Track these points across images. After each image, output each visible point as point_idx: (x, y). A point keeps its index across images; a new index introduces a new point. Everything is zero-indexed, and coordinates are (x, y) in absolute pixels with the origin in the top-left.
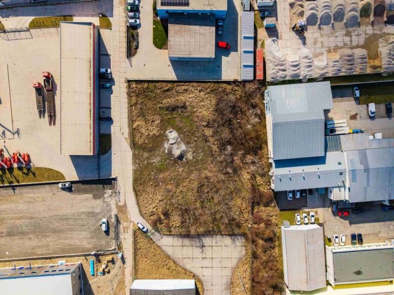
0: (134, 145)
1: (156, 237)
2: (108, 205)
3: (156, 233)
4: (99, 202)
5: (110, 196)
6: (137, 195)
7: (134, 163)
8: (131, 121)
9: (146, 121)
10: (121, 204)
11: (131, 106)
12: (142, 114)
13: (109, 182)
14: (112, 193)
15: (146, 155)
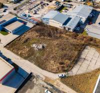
0: (25, 58)
1: (70, 74)
2: (40, 84)
3: (69, 72)
4: (35, 88)
5: (37, 80)
6: (45, 70)
7: (32, 62)
8: (17, 54)
9: (22, 49)
10: (44, 78)
11: (12, 51)
12: (19, 49)
13: (30, 76)
14: (36, 79)
15: (33, 57)
